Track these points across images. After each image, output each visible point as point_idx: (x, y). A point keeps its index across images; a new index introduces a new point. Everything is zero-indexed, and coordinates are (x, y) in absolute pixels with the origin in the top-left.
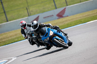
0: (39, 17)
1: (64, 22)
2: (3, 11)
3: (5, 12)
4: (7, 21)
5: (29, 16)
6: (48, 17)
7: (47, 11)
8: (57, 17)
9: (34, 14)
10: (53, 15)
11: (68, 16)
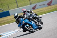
0: (37, 5)
1: (51, 8)
2: (15, 1)
3: (16, 2)
4: (18, 7)
5: (31, 4)
6: (42, 5)
7: (41, 2)
8: (47, 5)
9: (34, 3)
10: (45, 4)
11: (53, 5)
